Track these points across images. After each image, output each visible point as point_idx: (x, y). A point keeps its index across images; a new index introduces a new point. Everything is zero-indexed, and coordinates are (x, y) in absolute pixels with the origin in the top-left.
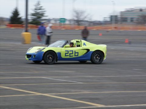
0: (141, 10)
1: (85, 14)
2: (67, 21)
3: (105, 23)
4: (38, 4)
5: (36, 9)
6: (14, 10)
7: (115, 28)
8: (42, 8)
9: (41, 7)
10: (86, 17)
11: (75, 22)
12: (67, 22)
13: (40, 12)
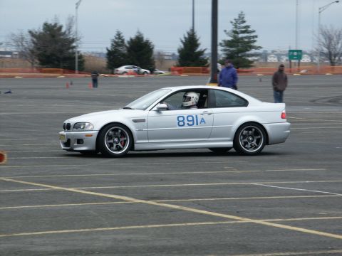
4: (241, 19)
5: (235, 32)
6: (187, 36)
9: (248, 27)
13: (242, 38)
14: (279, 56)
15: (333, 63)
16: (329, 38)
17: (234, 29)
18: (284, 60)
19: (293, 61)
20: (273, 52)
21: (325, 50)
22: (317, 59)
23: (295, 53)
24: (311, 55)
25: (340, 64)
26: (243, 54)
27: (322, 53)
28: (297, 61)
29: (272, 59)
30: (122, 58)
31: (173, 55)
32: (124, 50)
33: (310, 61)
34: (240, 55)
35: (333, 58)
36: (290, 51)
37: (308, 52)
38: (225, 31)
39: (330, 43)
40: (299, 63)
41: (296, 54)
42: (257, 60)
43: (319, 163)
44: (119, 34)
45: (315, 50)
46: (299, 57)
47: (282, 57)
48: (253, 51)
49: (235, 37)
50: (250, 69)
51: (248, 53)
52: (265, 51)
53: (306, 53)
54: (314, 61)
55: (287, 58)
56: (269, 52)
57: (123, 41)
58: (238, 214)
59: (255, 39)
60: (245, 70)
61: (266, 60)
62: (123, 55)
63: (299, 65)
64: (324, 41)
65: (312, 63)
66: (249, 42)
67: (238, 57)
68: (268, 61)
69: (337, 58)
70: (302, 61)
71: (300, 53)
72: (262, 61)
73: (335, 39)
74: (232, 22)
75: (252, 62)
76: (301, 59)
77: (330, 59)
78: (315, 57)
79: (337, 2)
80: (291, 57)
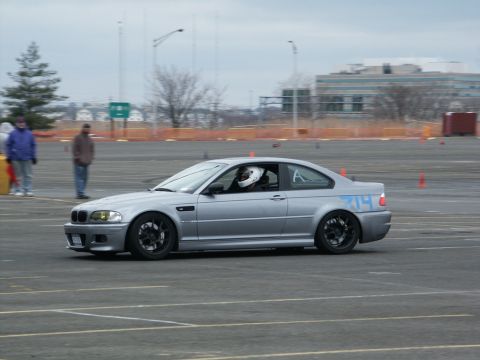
0: (387, 70)
1: (199, 88)
2: (135, 112)
3: (267, 115)
4: (34, 55)
5: (23, 74)
7: (302, 132)
8: (46, 70)
9: (45, 65)
10: (198, 98)
11: (162, 115)
12: (135, 117)
13: (37, 84)
14: (95, 112)
15: (176, 124)
16: (170, 86)
17: (23, 70)
18: (103, 117)
19: (116, 119)
20: (85, 105)
21: (165, 104)
22: (152, 118)
23: (119, 108)
24: (143, 111)
25: (187, 125)
26: (38, 108)
27: (160, 109)
28: (122, 120)
29: (84, 116)
33: (142, 119)
34: (33, 110)
35: (176, 115)
36: (112, 104)
37: (139, 107)
38: (9, 74)
39: (172, 93)
40: (125, 123)
41: (120, 110)
42: (60, 118)
43: (158, 276)
45: (149, 103)
46: (126, 114)
47: (99, 113)
48: (53, 104)
49: (24, 82)
50: (49, 132)
51: (45, 106)
52: (73, 104)
53: (135, 108)
54: (148, 120)
55: (107, 115)
56: (79, 105)
59: (57, 84)
60: (42, 132)
61: (74, 117)
63: (125, 126)
64: (162, 89)
65: (144, 123)
66: (47, 90)
67: (30, 113)
68: (78, 119)
69: (182, 116)
70: (129, 120)
71: (126, 108)
72: (68, 119)
73: (179, 87)
74: (18, 60)
75: (52, 121)
76: (127, 116)
77: (172, 117)
78: (148, 114)
79: (181, 31)
80: (113, 114)
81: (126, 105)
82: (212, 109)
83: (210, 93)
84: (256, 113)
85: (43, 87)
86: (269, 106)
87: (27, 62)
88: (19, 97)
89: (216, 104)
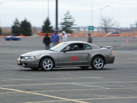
1: (113, 22)
4: (68, 13)
5: (65, 19)
6: (46, 20)
9: (71, 16)
10: (113, 25)
11: (103, 29)
12: (95, 30)
13: (70, 21)
14: (84, 28)
15: (106, 32)
16: (105, 21)
17: (65, 17)
18: (87, 30)
19: (90, 31)
21: (104, 26)
22: (100, 30)
23: (91, 28)
24: (98, 28)
26: (69, 28)
28: (92, 31)
29: (82, 30)
30: (18, 29)
31: (40, 28)
32: (19, 26)
33: (97, 31)
35: (107, 29)
38: (62, 19)
39: (105, 23)
42: (75, 30)
43: (100, 74)
44: (16, 19)
46: (93, 29)
48: (73, 26)
49: (66, 21)
51: (71, 27)
52: (79, 27)
53: (95, 28)
56: (81, 27)
57: (18, 22)
58: (65, 97)
59: (74, 21)
62: (19, 28)
63: (93, 33)
64: (103, 22)
67: (67, 29)
68: (80, 31)
72: (77, 30)
73: (107, 22)
74: (64, 15)
75: (73, 31)
77: (105, 30)
79: (108, 6)
80: (89, 29)
81: (93, 27)
82: (117, 28)
83: (116, 23)
84: (129, 29)
85: (70, 22)
86: (133, 27)
87: (66, 15)
88: (64, 25)
89: (118, 26)
